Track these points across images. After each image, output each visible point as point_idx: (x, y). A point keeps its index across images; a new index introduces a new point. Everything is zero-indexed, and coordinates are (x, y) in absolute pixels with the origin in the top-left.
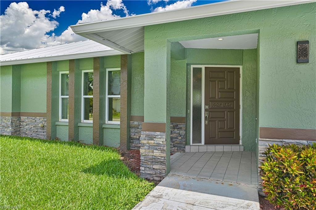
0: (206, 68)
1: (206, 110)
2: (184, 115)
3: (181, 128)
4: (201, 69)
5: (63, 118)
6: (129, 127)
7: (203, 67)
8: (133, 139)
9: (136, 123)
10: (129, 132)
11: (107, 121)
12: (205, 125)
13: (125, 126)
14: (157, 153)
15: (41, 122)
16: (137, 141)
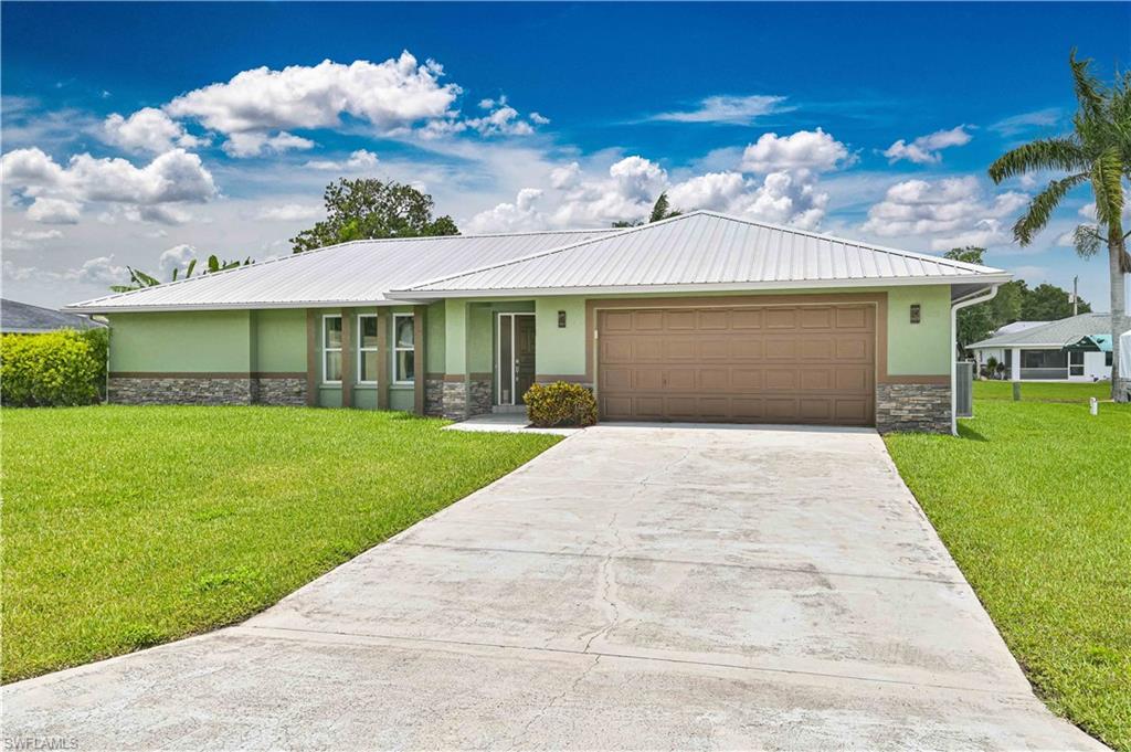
0: (516, 316)
1: (516, 365)
2: (490, 371)
3: (486, 386)
4: (510, 317)
5: (328, 379)
6: (426, 387)
7: (513, 315)
8: (431, 401)
9: (434, 382)
10: (425, 393)
11: (394, 382)
13: (421, 385)
14: (458, 401)
15: (296, 386)
16: (436, 405)
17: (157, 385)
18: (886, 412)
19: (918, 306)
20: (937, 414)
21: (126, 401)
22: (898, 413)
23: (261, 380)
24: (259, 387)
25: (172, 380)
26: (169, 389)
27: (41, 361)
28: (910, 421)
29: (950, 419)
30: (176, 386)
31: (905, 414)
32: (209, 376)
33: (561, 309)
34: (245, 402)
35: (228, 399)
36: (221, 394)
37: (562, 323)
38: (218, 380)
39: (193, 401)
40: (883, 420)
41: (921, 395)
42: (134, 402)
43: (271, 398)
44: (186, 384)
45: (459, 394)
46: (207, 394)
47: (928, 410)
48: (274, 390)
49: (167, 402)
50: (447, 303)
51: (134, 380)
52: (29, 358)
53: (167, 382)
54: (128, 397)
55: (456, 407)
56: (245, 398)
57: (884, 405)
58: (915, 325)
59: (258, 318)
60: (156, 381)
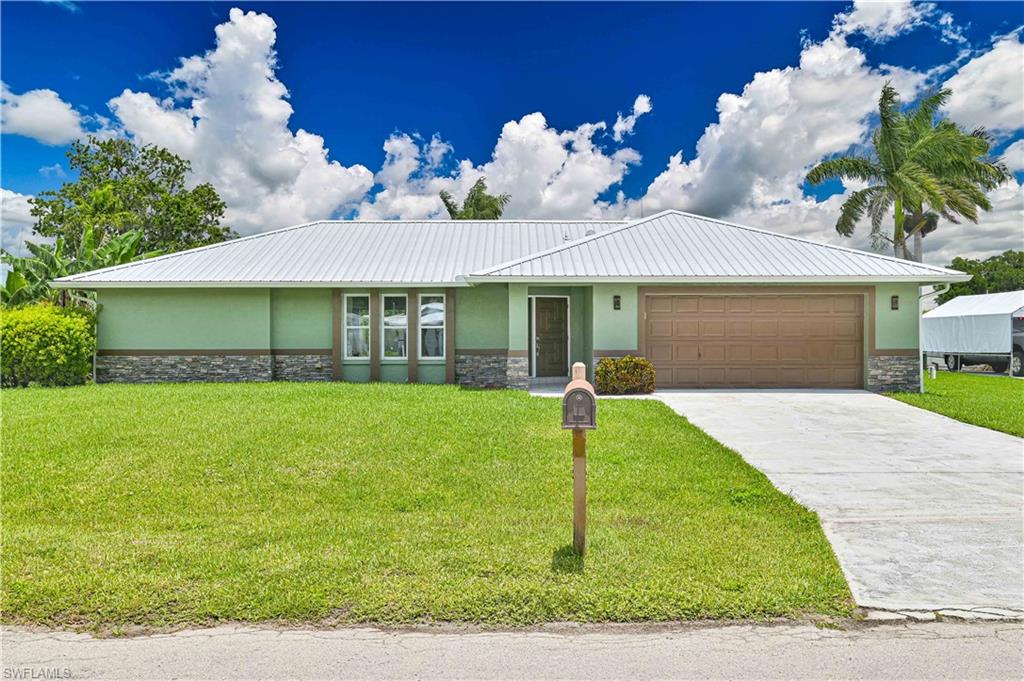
0: (537, 298)
1: (537, 341)
4: (532, 299)
6: (456, 361)
9: (462, 357)
10: (455, 367)
11: (420, 358)
12: (537, 358)
13: (453, 361)
14: (521, 373)
15: (317, 362)
16: (464, 378)
17: (161, 363)
18: (875, 377)
19: (897, 297)
20: (910, 378)
21: (121, 379)
22: (884, 378)
23: (277, 357)
24: (278, 365)
25: (177, 358)
26: (173, 366)
27: (36, 338)
28: (893, 384)
29: (919, 382)
30: (182, 363)
31: (888, 379)
32: (222, 353)
33: (617, 294)
34: (265, 378)
35: (246, 375)
36: (237, 371)
37: (617, 305)
38: (234, 357)
39: (201, 378)
40: (873, 384)
41: (900, 364)
42: (128, 380)
43: (288, 374)
44: (195, 361)
45: (522, 367)
46: (220, 371)
47: (904, 375)
48: (292, 366)
49: (172, 379)
50: (510, 286)
51: (130, 358)
52: (19, 335)
53: (171, 359)
54: (122, 375)
55: (520, 379)
56: (264, 375)
57: (873, 372)
58: (895, 311)
59: (277, 296)
60: (159, 358)
